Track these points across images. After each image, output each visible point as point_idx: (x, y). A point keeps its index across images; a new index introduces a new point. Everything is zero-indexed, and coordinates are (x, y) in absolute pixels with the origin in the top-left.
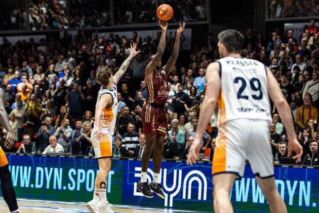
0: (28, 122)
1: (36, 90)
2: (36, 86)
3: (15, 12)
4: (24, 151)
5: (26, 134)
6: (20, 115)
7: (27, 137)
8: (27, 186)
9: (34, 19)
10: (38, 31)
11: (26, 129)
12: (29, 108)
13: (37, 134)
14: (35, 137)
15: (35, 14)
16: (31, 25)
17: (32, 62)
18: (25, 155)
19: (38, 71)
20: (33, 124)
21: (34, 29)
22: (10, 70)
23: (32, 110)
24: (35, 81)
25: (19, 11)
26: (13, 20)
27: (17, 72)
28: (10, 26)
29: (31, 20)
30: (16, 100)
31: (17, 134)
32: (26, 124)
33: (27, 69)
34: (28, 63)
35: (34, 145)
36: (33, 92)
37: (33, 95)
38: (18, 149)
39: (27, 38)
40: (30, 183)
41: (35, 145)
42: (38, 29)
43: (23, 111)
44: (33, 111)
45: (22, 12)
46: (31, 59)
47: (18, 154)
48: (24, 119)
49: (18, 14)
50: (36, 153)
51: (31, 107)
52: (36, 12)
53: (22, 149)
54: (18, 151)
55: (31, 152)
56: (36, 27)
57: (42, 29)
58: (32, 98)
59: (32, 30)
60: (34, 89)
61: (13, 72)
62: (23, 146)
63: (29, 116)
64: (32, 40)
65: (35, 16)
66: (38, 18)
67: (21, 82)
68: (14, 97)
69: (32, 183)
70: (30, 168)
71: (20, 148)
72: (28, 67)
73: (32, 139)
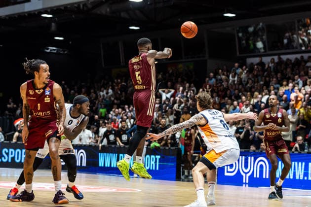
0: (301, 125)
1: (306, 99)
2: (307, 96)
3: (287, 35)
4: (298, 149)
5: (299, 135)
6: (294, 120)
7: (300, 138)
8: (301, 178)
9: (303, 40)
10: (306, 50)
11: (298, 131)
12: (301, 114)
13: (308, 135)
14: (307, 138)
15: (304, 36)
16: (301, 46)
17: (303, 76)
18: (300, 153)
19: (308, 83)
20: (305, 127)
21: (303, 48)
22: (285, 83)
23: (303, 115)
24: (306, 91)
25: (290, 34)
26: (285, 41)
27: (291, 85)
28: (283, 46)
29: (300, 41)
30: (290, 107)
31: (292, 136)
32: (298, 127)
33: (299, 82)
34: (300, 77)
35: (306, 145)
36: (304, 101)
37: (304, 103)
38: (292, 148)
39: (298, 56)
40: (304, 176)
41: (308, 144)
42: (306, 48)
43: (296, 117)
44: (305, 117)
45: (293, 35)
46: (302, 73)
47: (293, 152)
48: (297, 123)
49: (289, 36)
50: (309, 150)
51: (303, 113)
52: (305, 34)
53: (296, 148)
54: (293, 150)
55: (304, 150)
56: (305, 46)
57: (309, 48)
58: (303, 105)
59: (301, 49)
60: (305, 98)
61: (287, 85)
62: (297, 145)
63: (302, 120)
64: (302, 57)
65: (304, 38)
66: (306, 39)
67: (294, 92)
68: (289, 105)
69: (306, 176)
70: (304, 164)
71: (295, 147)
72: (299, 80)
73: (305, 140)
